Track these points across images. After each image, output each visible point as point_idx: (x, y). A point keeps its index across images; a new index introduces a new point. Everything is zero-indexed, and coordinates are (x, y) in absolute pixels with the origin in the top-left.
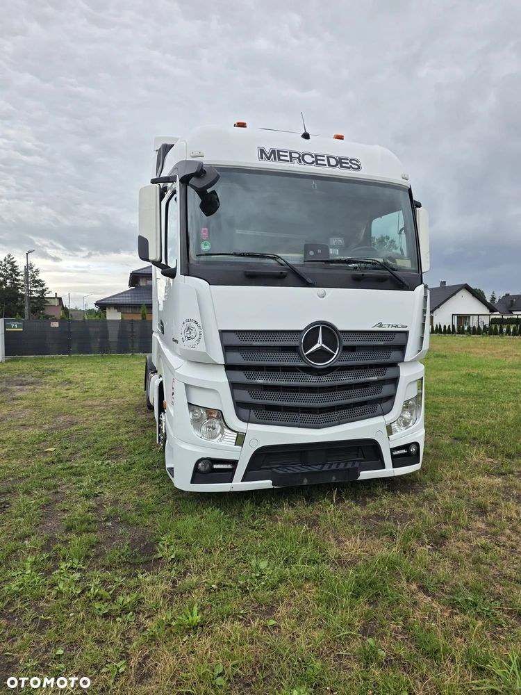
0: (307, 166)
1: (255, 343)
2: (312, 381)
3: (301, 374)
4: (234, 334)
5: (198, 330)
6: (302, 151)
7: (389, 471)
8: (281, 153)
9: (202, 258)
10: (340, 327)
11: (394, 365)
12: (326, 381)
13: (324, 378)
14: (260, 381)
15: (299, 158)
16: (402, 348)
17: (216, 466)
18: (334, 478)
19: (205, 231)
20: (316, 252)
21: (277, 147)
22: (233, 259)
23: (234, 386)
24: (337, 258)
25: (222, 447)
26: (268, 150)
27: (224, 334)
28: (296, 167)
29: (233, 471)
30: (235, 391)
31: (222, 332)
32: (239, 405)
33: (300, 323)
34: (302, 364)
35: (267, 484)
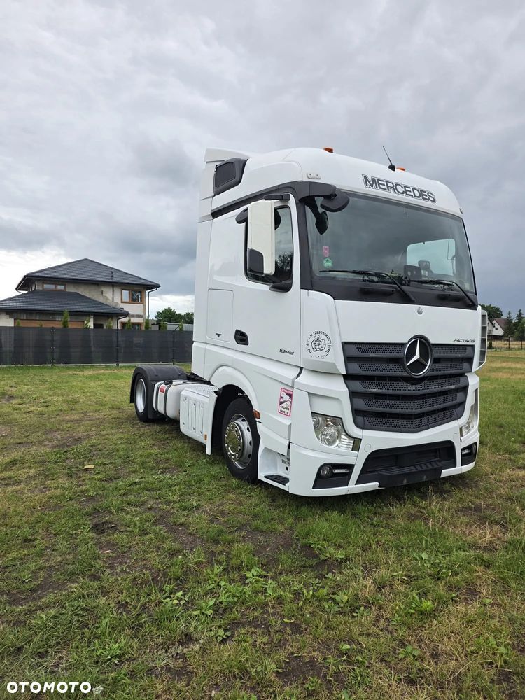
0: (400, 196)
1: (372, 355)
2: (411, 389)
3: (403, 384)
4: (353, 346)
5: (327, 342)
6: (394, 181)
7: (460, 469)
8: (380, 182)
9: (323, 275)
10: (433, 341)
11: (462, 375)
12: (421, 389)
13: (420, 387)
14: (374, 390)
15: (393, 187)
16: (470, 360)
17: (336, 471)
18: (425, 477)
19: (326, 249)
20: (412, 272)
21: (377, 176)
22: (351, 276)
23: (353, 394)
24: (426, 279)
25: (340, 453)
26: (370, 178)
27: (346, 346)
28: (391, 195)
29: (349, 475)
30: (354, 400)
31: (344, 344)
32: (356, 413)
33: (404, 338)
34: (405, 374)
35: (374, 485)
